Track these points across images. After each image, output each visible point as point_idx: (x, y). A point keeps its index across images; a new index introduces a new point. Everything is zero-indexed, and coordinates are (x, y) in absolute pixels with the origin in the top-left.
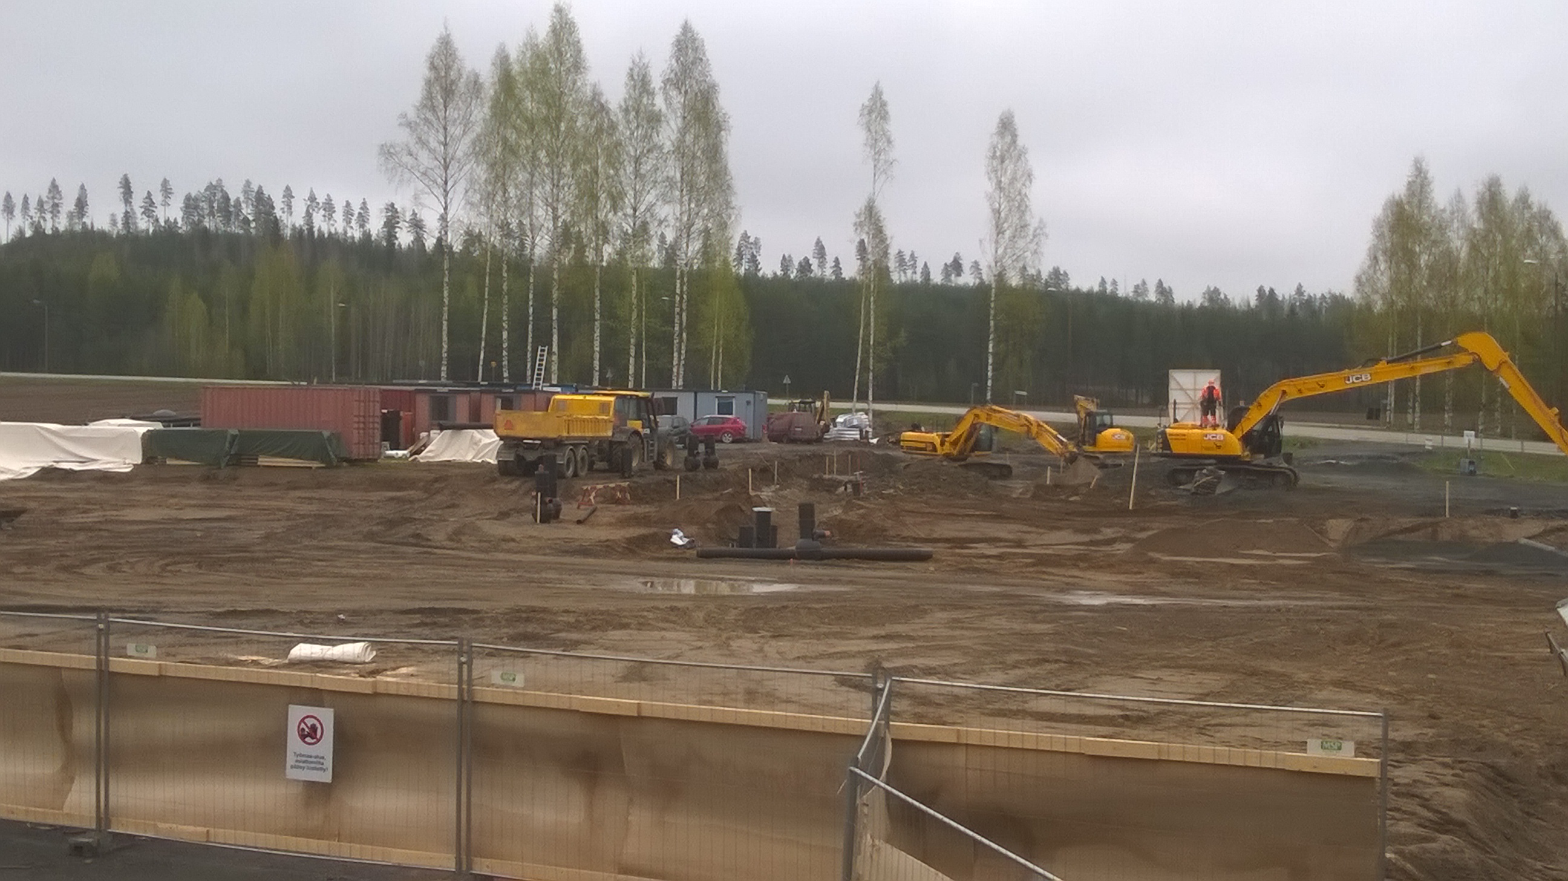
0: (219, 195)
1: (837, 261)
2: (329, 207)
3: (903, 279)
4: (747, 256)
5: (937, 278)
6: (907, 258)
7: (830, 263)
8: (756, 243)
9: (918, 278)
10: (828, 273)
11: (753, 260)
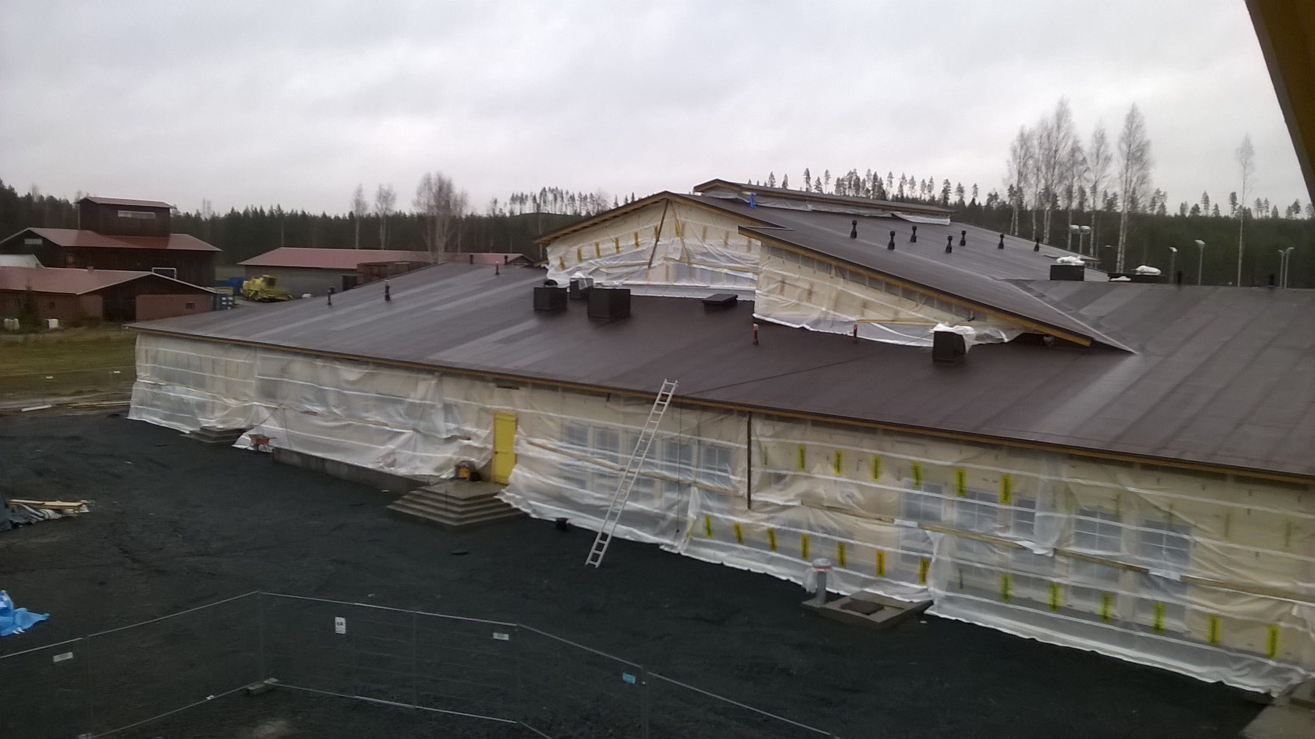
0: (854, 178)
1: (1216, 206)
2: (913, 183)
3: (1260, 216)
4: (1159, 204)
5: (1282, 215)
6: (1263, 202)
7: (1212, 207)
8: (1164, 195)
9: (1270, 215)
10: (1211, 213)
11: (1163, 206)
